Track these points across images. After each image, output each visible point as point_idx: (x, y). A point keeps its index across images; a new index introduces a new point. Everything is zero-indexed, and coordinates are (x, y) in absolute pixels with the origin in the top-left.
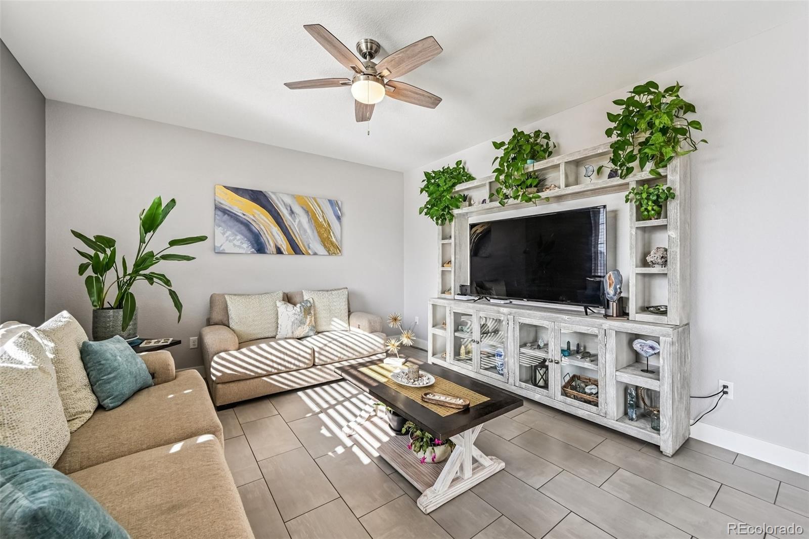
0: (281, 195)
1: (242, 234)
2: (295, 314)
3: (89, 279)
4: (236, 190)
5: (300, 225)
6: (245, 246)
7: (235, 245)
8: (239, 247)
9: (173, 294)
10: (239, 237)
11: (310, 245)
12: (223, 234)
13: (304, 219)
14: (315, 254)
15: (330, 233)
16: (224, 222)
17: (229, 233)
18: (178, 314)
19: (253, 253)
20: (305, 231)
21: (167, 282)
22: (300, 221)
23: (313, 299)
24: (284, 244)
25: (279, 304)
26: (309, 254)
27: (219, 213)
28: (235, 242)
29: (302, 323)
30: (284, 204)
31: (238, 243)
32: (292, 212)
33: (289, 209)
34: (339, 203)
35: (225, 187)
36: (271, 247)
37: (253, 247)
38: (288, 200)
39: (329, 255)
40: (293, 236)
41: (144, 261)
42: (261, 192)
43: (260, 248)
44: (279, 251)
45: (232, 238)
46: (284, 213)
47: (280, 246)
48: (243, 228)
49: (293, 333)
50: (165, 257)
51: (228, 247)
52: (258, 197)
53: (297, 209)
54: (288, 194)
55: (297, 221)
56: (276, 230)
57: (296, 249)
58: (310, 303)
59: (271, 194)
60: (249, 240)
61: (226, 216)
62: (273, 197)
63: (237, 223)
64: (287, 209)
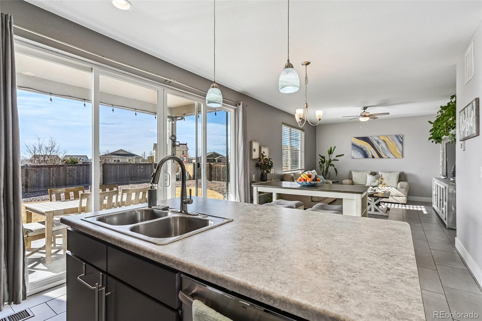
0: (374, 137)
1: (360, 152)
2: (372, 178)
3: (320, 165)
4: (358, 138)
5: (381, 147)
6: (361, 156)
7: (358, 156)
8: (359, 156)
9: (335, 169)
10: (359, 153)
11: (387, 154)
12: (354, 152)
13: (384, 145)
14: (389, 158)
15: (396, 149)
16: (354, 149)
17: (356, 152)
18: (336, 174)
19: (363, 158)
20: (384, 149)
21: (334, 166)
22: (382, 146)
23: (382, 175)
24: (376, 155)
25: (367, 175)
26: (386, 158)
27: (353, 146)
28: (358, 155)
29: (374, 182)
30: (375, 140)
31: (359, 155)
32: (378, 143)
33: (377, 141)
34: (401, 136)
35: (355, 138)
36: (370, 156)
37: (363, 156)
38: (377, 138)
39: (396, 158)
40: (379, 152)
41: (330, 161)
42: (366, 137)
43: (366, 156)
44: (373, 157)
45: (356, 153)
46: (375, 143)
47: (374, 155)
48: (360, 150)
49: (371, 184)
50: (334, 160)
51: (355, 156)
52: (366, 139)
53: (380, 141)
54: (376, 136)
55: (381, 146)
56: (372, 149)
57: (380, 156)
58: (380, 175)
59: (370, 137)
60: (362, 154)
61: (355, 147)
62: (371, 138)
63: (358, 149)
64: (376, 142)
